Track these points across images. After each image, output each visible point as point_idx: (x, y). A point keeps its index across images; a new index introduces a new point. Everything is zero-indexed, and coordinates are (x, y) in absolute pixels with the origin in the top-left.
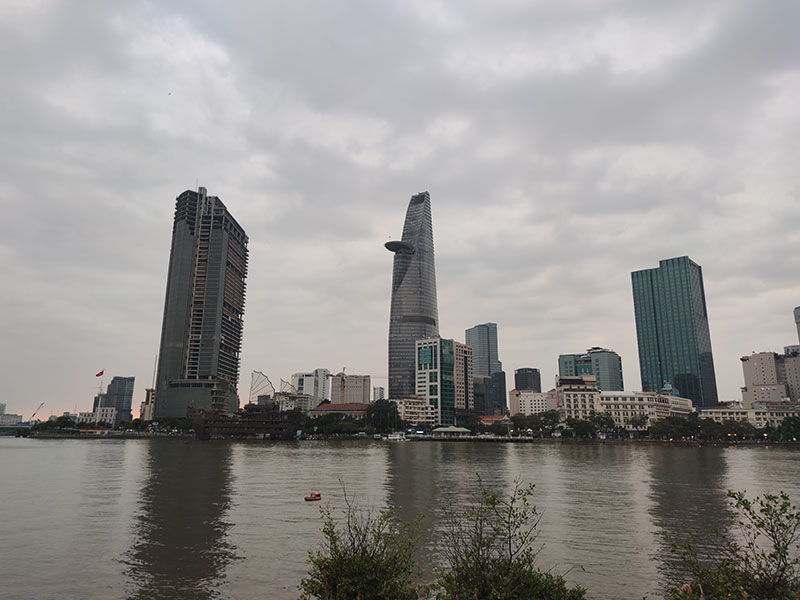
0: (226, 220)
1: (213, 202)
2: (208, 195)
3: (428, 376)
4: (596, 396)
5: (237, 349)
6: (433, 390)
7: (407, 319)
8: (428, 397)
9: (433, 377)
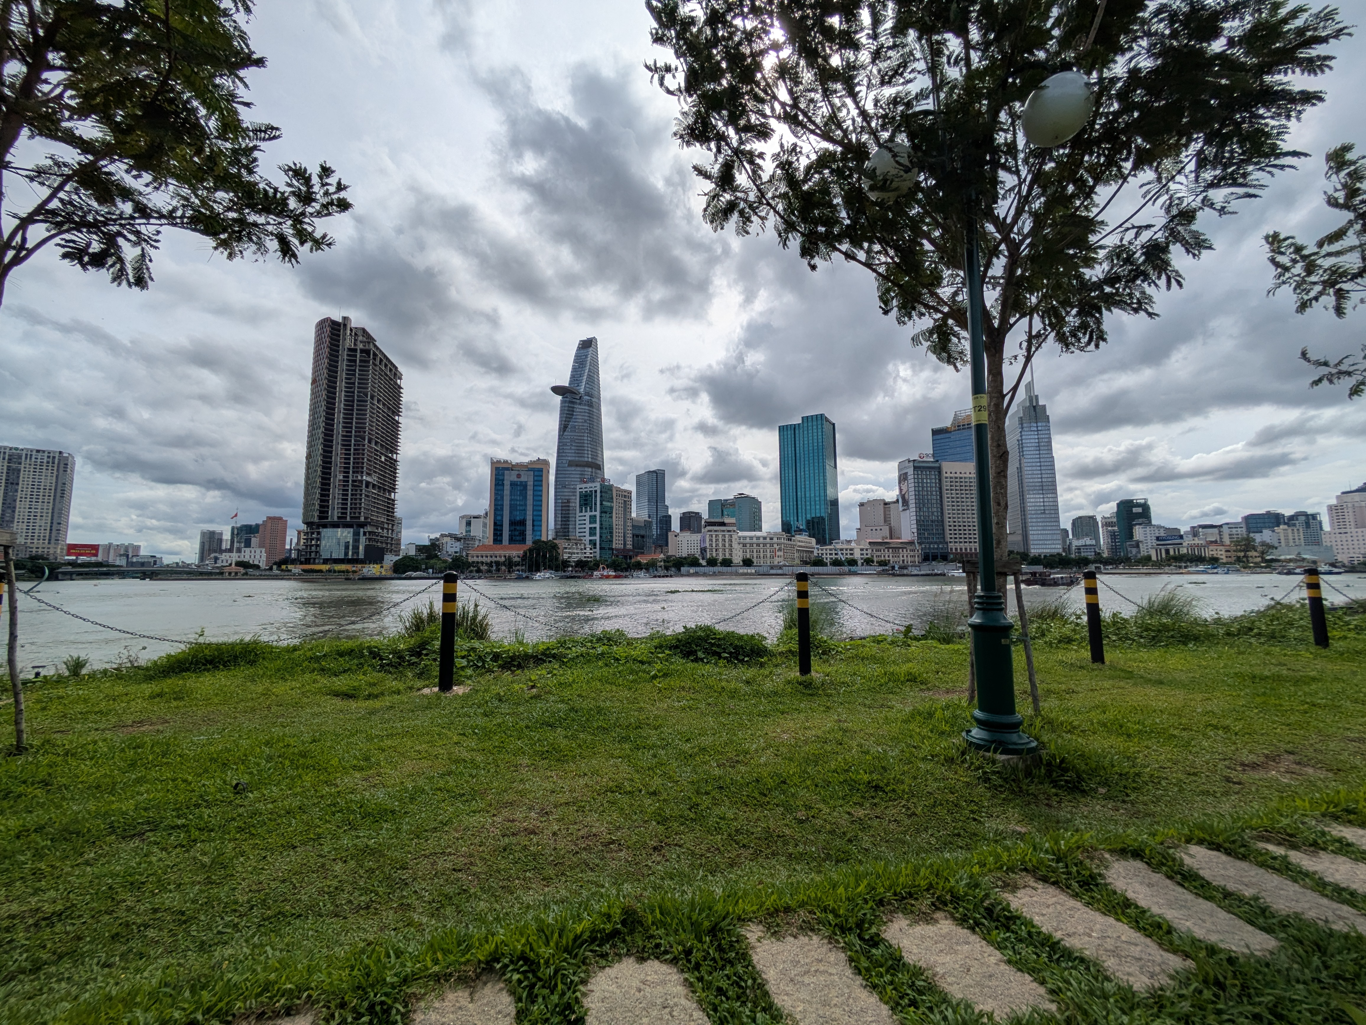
0: (375, 355)
1: (360, 333)
2: (353, 325)
3: (587, 518)
4: (735, 537)
5: (393, 489)
6: (592, 531)
7: (571, 464)
8: (588, 538)
9: (593, 519)
